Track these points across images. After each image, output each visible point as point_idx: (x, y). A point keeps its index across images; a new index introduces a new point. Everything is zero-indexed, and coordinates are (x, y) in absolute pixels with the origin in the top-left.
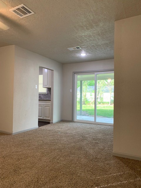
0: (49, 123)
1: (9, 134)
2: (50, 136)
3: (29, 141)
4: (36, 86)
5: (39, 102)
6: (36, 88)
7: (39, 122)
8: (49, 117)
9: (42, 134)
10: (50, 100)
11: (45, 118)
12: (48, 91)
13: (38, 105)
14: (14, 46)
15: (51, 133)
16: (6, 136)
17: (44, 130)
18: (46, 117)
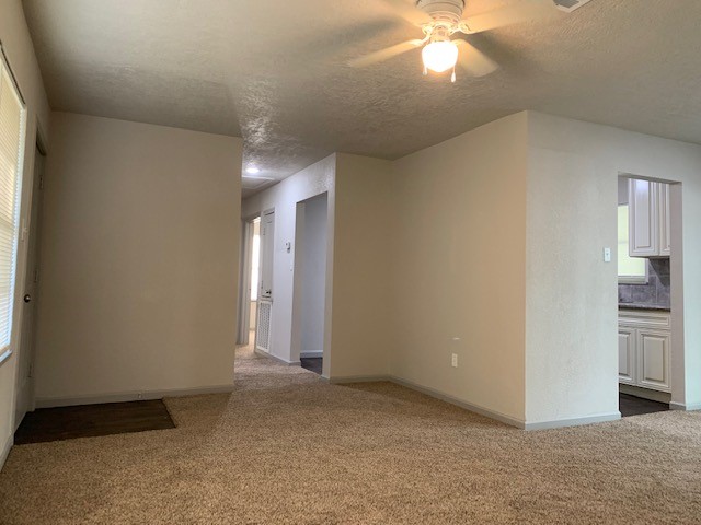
0: (665, 407)
1: (514, 426)
2: (684, 462)
3: (592, 465)
4: (608, 251)
5: (619, 316)
6: (608, 258)
7: (622, 396)
8: (663, 381)
9: (644, 448)
10: (669, 311)
11: (644, 383)
12: (650, 272)
13: (617, 329)
14: (525, 112)
15: (685, 451)
16: (502, 430)
17: (648, 431)
18: (648, 379)
